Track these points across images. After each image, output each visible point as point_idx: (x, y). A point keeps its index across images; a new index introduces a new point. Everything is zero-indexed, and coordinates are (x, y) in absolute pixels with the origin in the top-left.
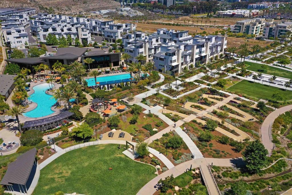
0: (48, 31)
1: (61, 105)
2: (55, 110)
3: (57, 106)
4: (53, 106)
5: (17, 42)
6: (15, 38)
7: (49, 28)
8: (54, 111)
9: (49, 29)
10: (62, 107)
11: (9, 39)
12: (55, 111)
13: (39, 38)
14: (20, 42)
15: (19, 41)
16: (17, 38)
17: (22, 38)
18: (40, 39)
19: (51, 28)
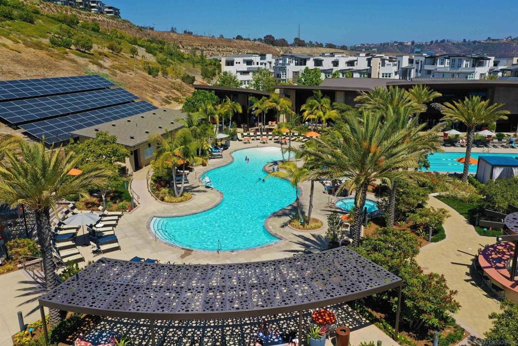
0: (305, 64)
1: (312, 216)
2: (280, 232)
3: (296, 217)
4: (276, 215)
7: (309, 59)
8: (275, 236)
9: (307, 62)
10: (312, 224)
12: (280, 238)
13: (284, 77)
15: (245, 81)
16: (241, 74)
18: (285, 80)
19: (312, 59)
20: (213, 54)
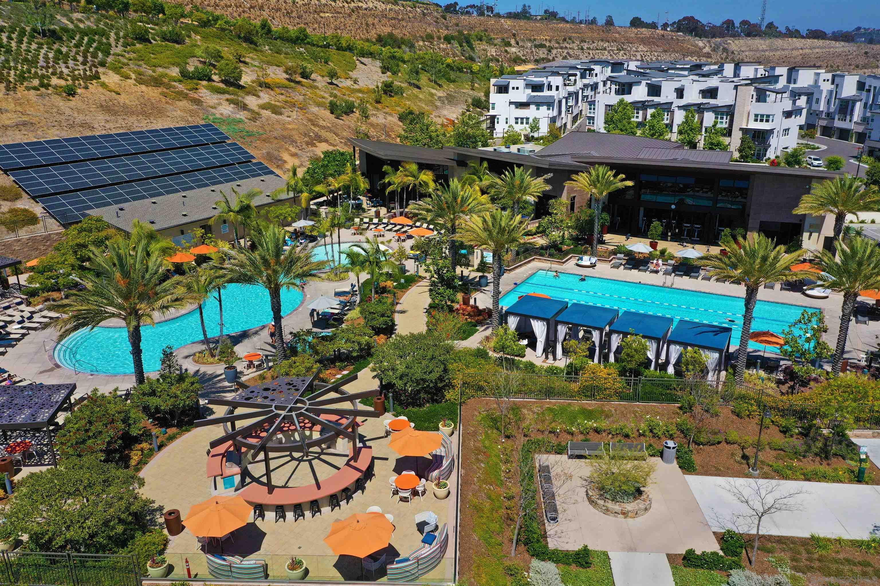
0: (630, 93)
5: (517, 119)
6: (513, 106)
7: (639, 83)
9: (634, 89)
11: (496, 106)
13: (592, 115)
14: (525, 120)
15: (522, 119)
16: (517, 107)
17: (533, 107)
18: (593, 118)
19: (644, 83)
20: (570, 56)
